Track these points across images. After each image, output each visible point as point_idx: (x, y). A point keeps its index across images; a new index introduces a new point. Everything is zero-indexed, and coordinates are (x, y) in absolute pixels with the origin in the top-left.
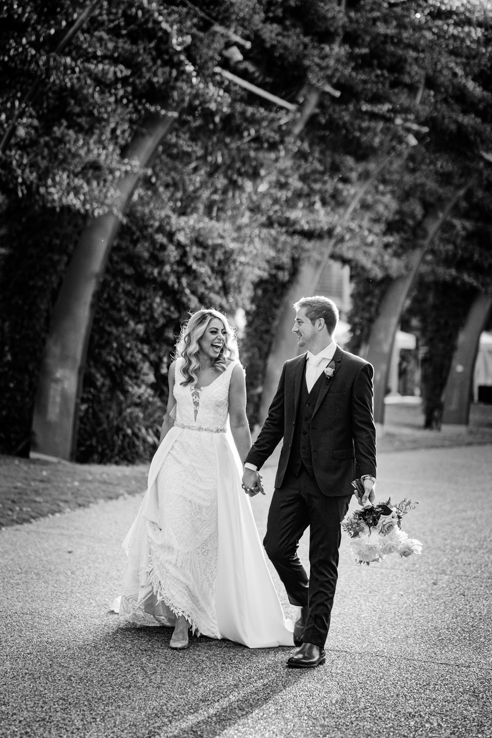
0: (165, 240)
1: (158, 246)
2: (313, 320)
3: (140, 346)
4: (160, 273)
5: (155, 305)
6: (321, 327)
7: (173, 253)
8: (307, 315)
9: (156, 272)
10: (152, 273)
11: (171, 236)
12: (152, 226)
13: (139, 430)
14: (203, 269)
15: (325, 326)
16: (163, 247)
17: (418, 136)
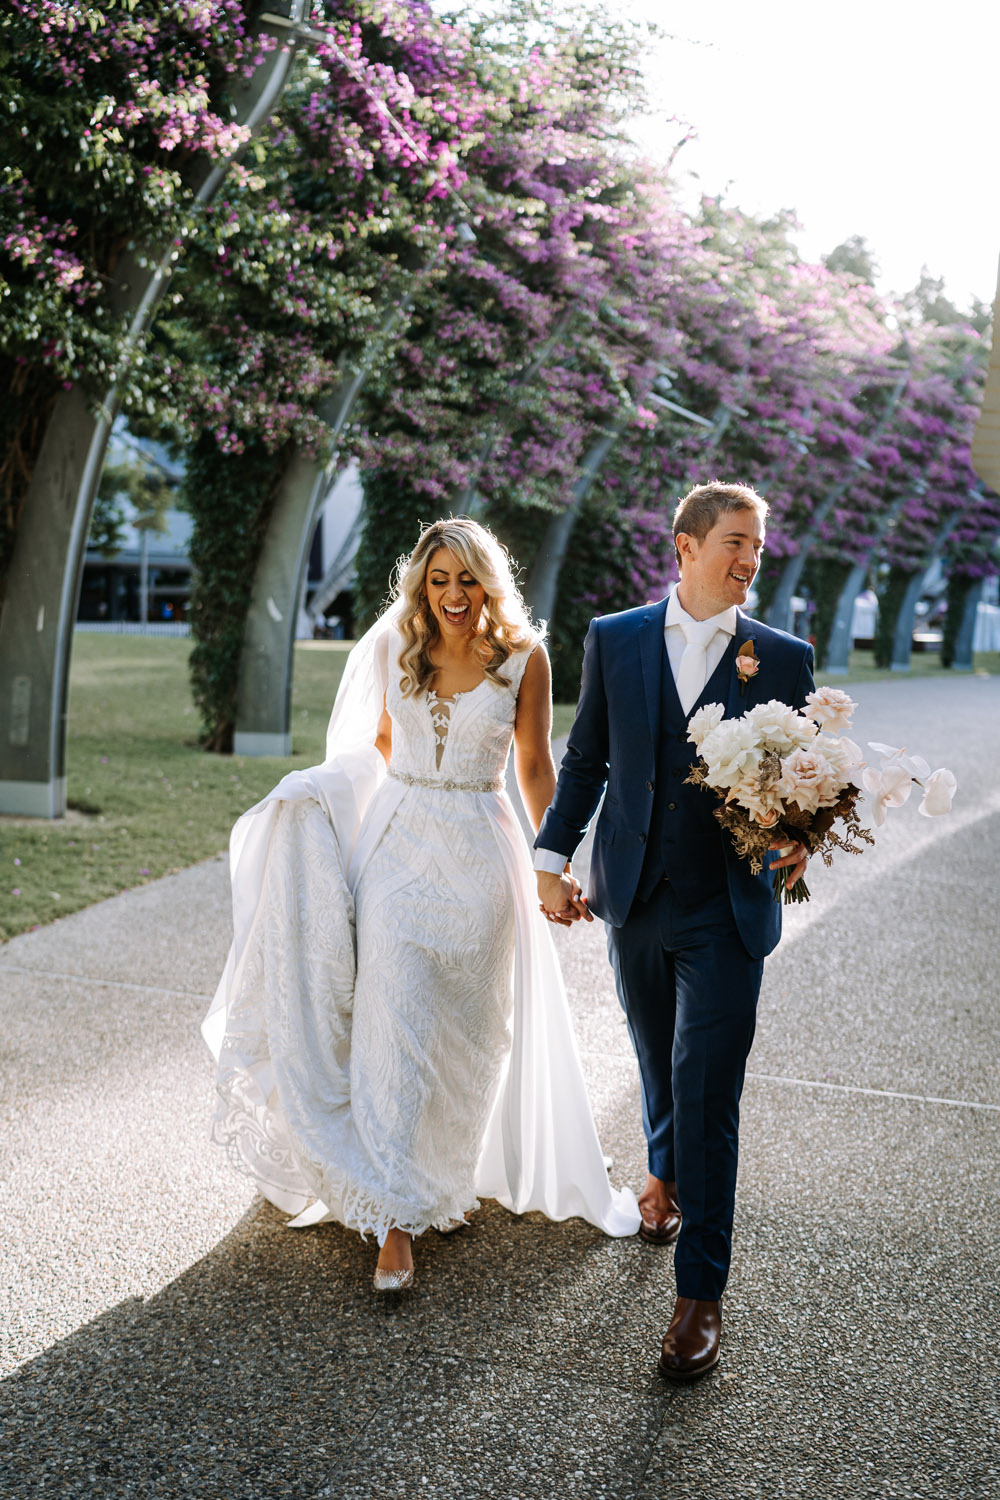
0: (612, 529)
1: (607, 533)
4: (609, 555)
7: (618, 539)
9: (606, 554)
10: (603, 555)
11: (617, 525)
12: (602, 518)
14: (643, 551)
16: (611, 535)
17: (808, 446)
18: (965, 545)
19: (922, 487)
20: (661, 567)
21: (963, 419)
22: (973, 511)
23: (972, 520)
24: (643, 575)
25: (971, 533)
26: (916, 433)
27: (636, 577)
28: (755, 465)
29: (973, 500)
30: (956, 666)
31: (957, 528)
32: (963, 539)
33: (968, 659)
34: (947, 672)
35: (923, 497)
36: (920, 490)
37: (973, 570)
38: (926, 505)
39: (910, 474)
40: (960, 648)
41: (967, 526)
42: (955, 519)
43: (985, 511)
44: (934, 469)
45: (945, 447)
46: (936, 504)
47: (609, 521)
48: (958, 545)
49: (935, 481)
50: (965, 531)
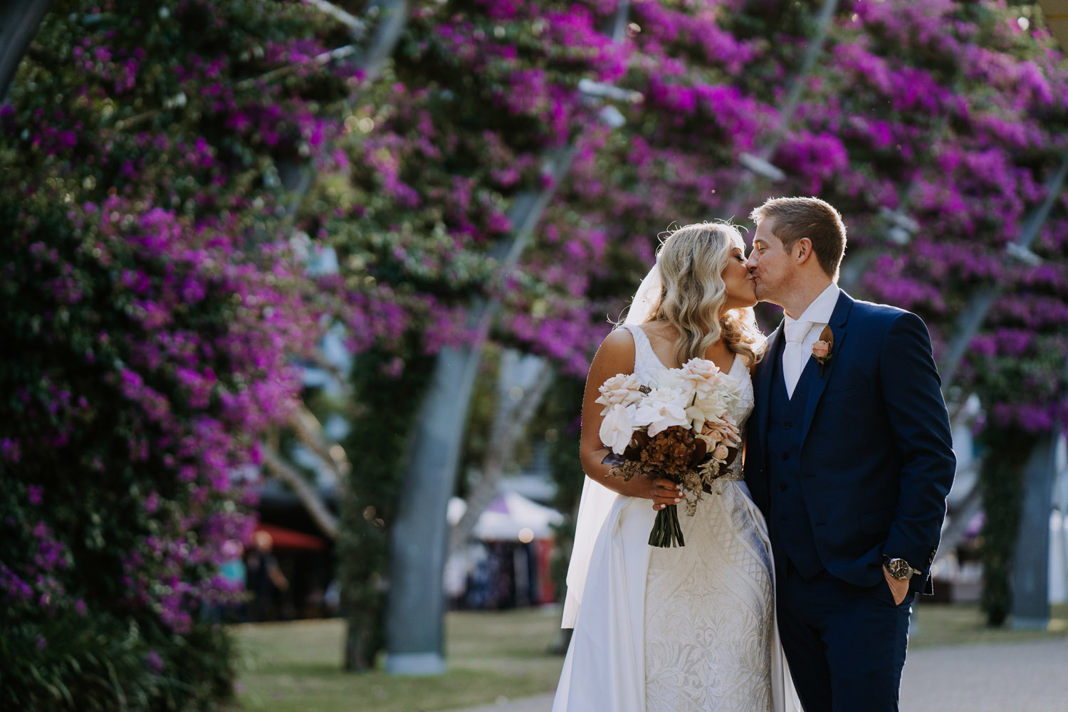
0: (52, 255)
1: (38, 267)
2: (787, 242)
3: (22, 488)
4: (46, 326)
5: (43, 397)
6: (803, 257)
7: (78, 284)
8: (775, 232)
9: (36, 324)
10: (28, 327)
11: (69, 247)
12: (22, 226)
13: (26, 670)
14: (153, 315)
15: (814, 256)
16: (50, 271)
17: (623, 106)
18: (1010, 362)
19: (903, 228)
20: (222, 366)
21: (980, 77)
22: (1021, 289)
23: (1019, 308)
24: (163, 384)
25: (1023, 338)
26: (881, 105)
27: (135, 389)
28: (494, 147)
29: (1017, 262)
30: (1014, 621)
31: (988, 325)
32: (1001, 352)
33: (1041, 609)
34: (999, 634)
35: (905, 249)
36: (900, 237)
37: (1031, 416)
38: (915, 272)
39: (871, 199)
40: (1021, 583)
41: (1012, 323)
42: (983, 307)
43: (1042, 288)
44: (924, 190)
45: (941, 141)
46: (938, 268)
47: (45, 232)
48: (995, 367)
49: (927, 215)
50: (1006, 334)
